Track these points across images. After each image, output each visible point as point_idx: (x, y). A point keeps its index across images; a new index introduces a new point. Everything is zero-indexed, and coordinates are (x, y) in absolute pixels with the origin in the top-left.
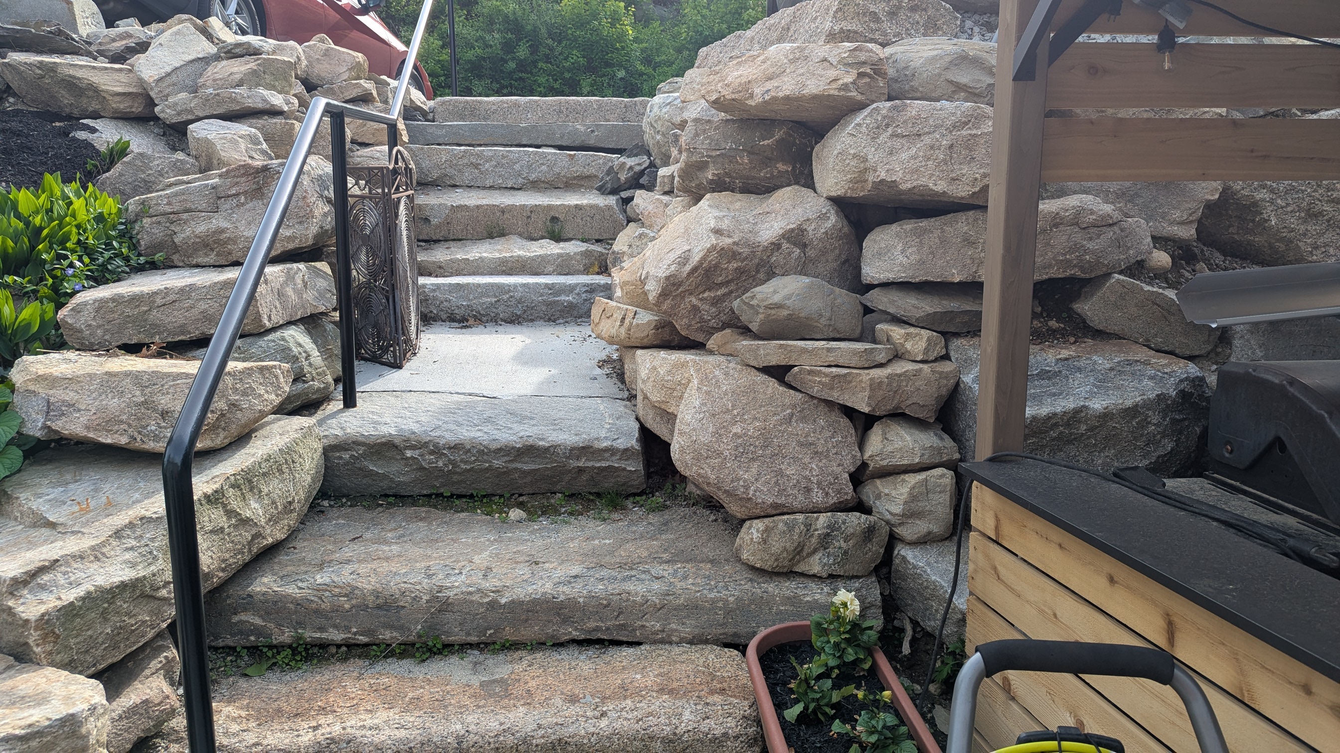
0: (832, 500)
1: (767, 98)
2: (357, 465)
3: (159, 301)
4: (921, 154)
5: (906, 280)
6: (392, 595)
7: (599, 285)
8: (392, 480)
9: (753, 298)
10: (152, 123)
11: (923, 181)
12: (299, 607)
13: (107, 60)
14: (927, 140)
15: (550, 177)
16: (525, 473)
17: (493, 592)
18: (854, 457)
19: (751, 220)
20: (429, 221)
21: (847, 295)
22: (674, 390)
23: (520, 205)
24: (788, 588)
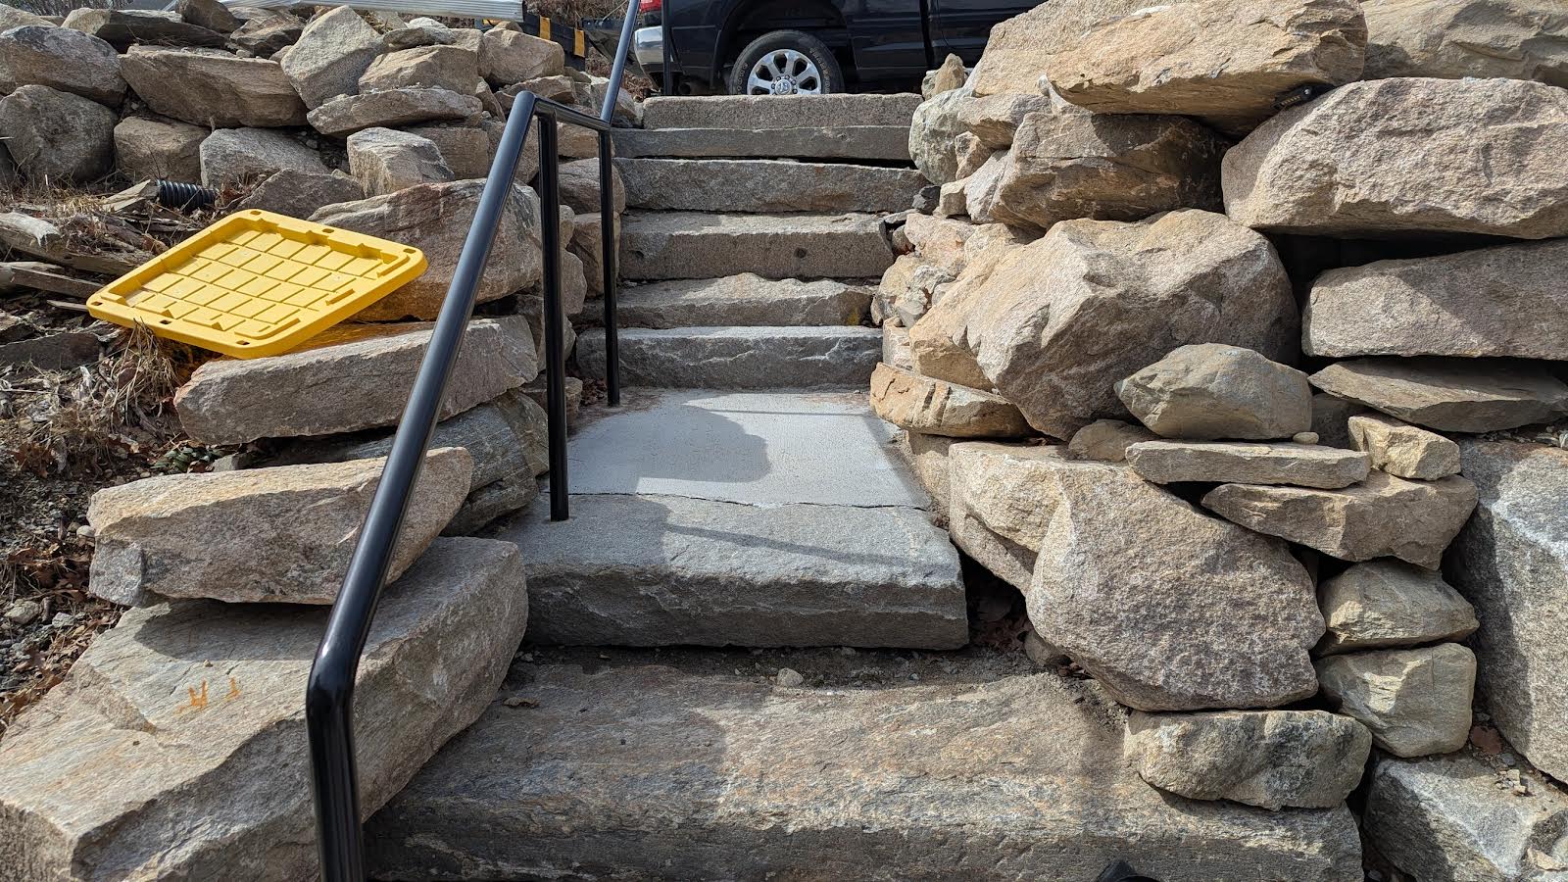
0: (1286, 691)
1: (1164, 79)
2: (571, 606)
3: (309, 380)
4: (1433, 159)
5: (1392, 352)
6: (630, 815)
7: (864, 340)
8: (619, 627)
9: (1152, 378)
10: (304, 134)
11: (1434, 201)
12: (499, 828)
13: (248, 53)
14: (1445, 139)
15: (791, 197)
16: (802, 620)
17: (774, 815)
18: (1315, 623)
19: (1135, 260)
20: (642, 255)
21: (1291, 372)
22: (1029, 513)
23: (757, 235)
24: (1217, 827)
